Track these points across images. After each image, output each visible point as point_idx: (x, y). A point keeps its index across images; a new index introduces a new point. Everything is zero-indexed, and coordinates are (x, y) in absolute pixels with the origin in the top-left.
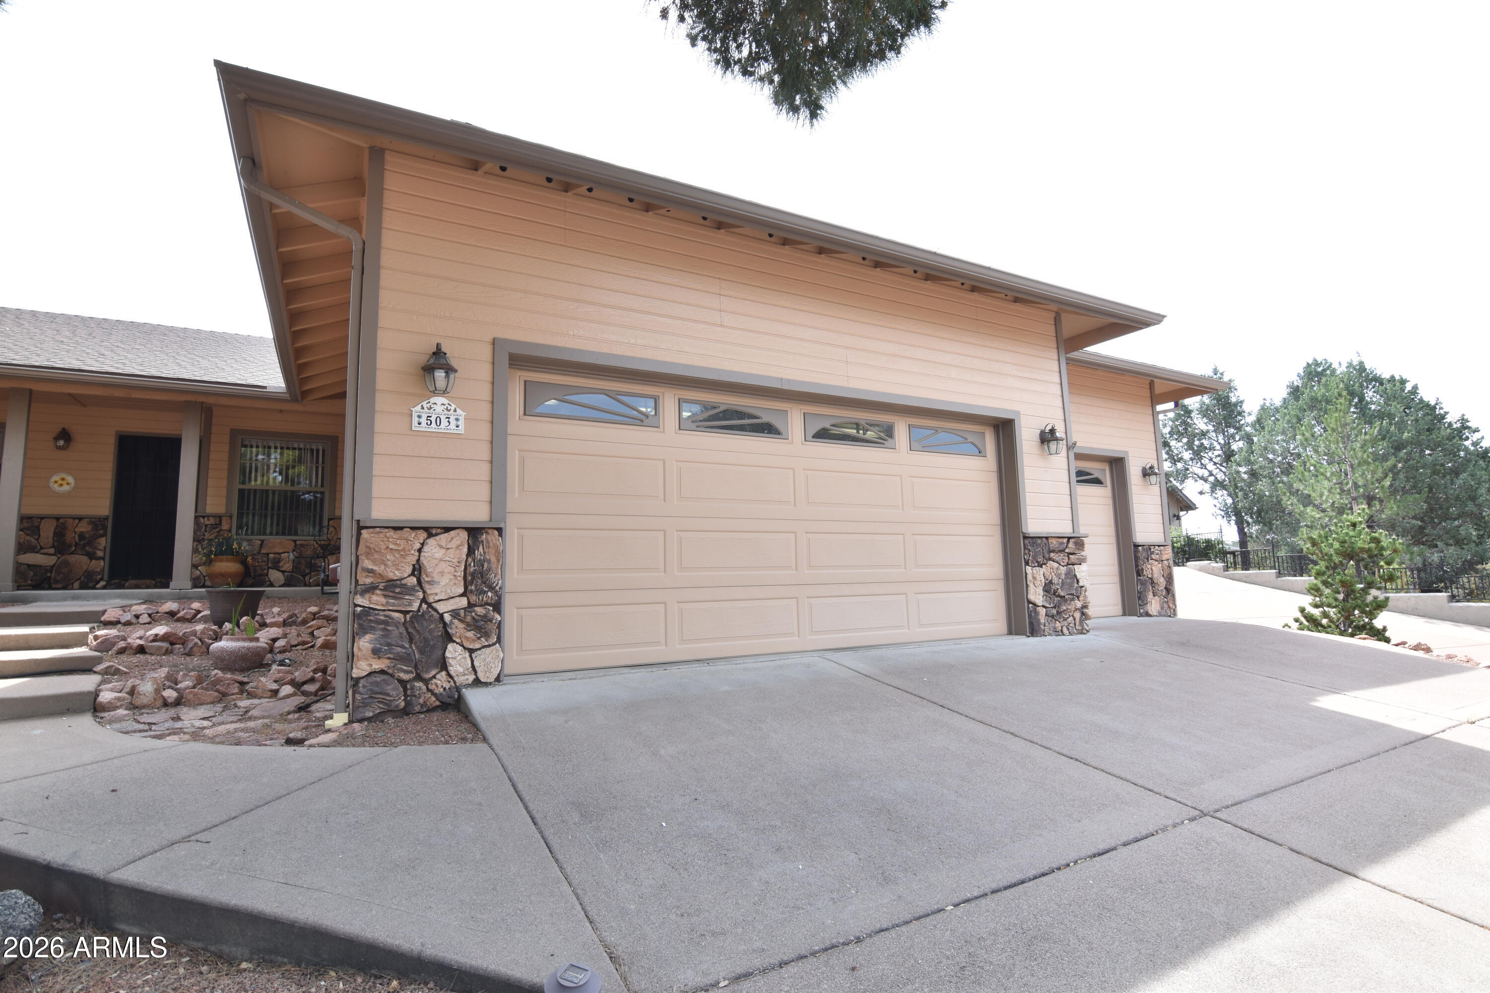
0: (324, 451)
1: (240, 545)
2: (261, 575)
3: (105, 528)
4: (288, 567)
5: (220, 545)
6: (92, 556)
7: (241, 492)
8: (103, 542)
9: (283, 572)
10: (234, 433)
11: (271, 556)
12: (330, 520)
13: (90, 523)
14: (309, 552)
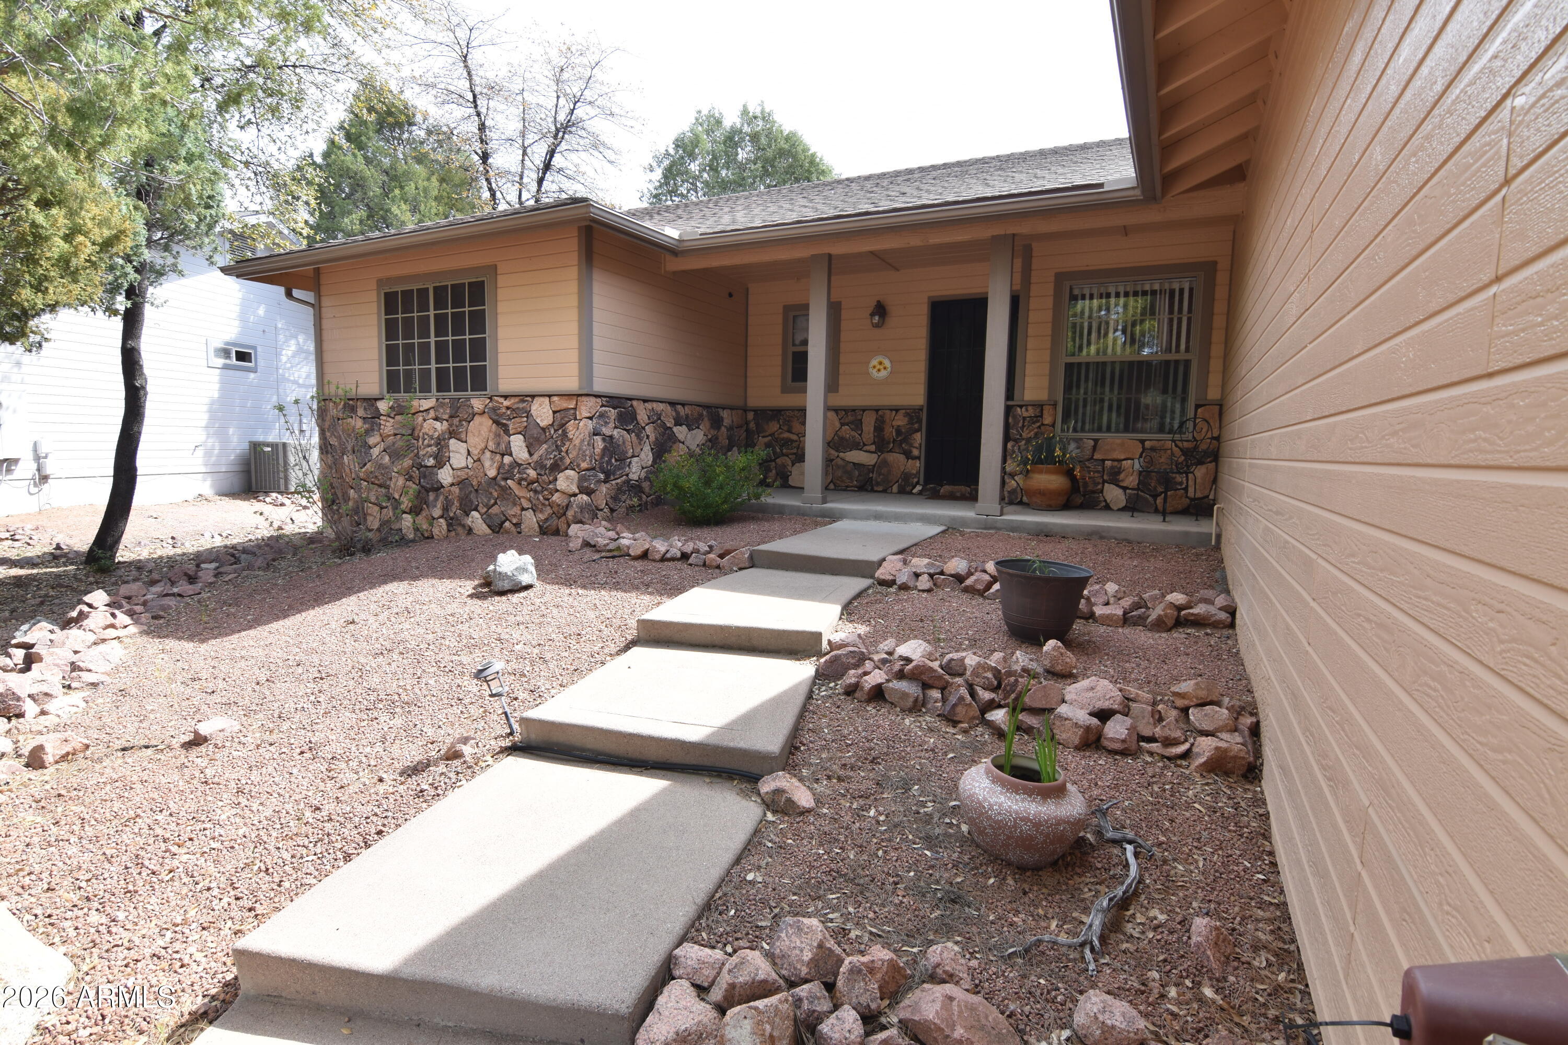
0: (1191, 290)
1: (1064, 450)
2: (1094, 492)
3: (920, 421)
4: (1131, 480)
5: (1039, 449)
6: (908, 455)
7: (1069, 367)
8: (918, 438)
9: (1125, 489)
10: (1060, 278)
11: (1108, 463)
12: (1198, 406)
13: (907, 414)
14: (1163, 460)
